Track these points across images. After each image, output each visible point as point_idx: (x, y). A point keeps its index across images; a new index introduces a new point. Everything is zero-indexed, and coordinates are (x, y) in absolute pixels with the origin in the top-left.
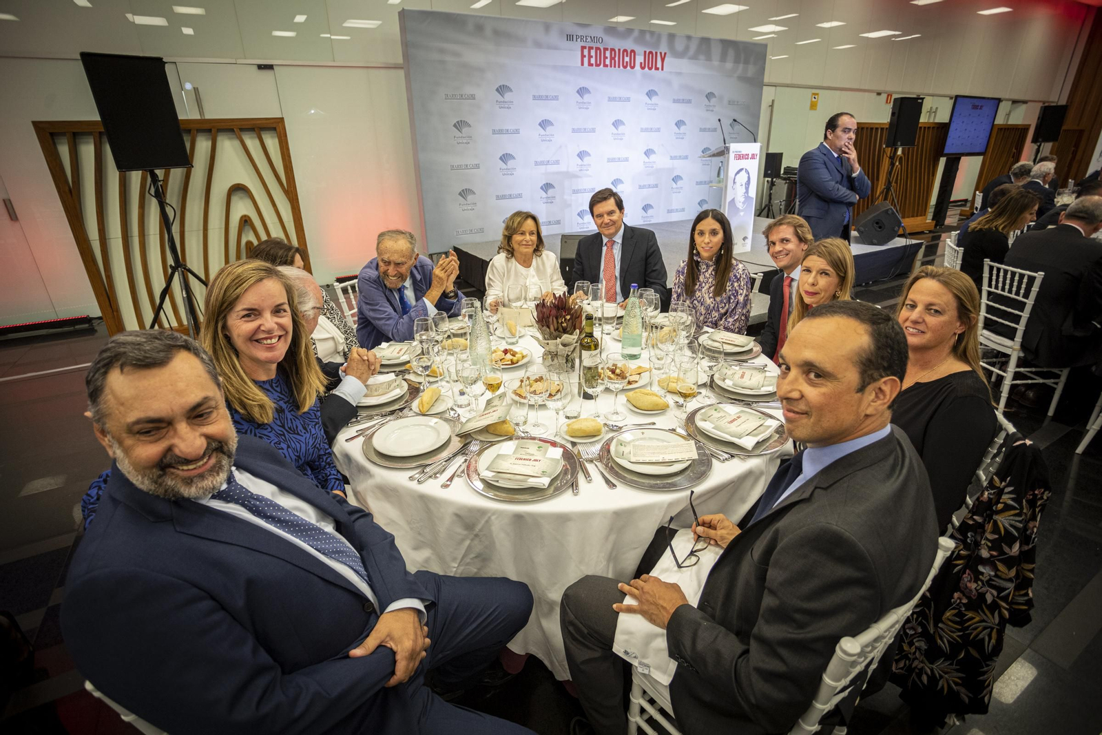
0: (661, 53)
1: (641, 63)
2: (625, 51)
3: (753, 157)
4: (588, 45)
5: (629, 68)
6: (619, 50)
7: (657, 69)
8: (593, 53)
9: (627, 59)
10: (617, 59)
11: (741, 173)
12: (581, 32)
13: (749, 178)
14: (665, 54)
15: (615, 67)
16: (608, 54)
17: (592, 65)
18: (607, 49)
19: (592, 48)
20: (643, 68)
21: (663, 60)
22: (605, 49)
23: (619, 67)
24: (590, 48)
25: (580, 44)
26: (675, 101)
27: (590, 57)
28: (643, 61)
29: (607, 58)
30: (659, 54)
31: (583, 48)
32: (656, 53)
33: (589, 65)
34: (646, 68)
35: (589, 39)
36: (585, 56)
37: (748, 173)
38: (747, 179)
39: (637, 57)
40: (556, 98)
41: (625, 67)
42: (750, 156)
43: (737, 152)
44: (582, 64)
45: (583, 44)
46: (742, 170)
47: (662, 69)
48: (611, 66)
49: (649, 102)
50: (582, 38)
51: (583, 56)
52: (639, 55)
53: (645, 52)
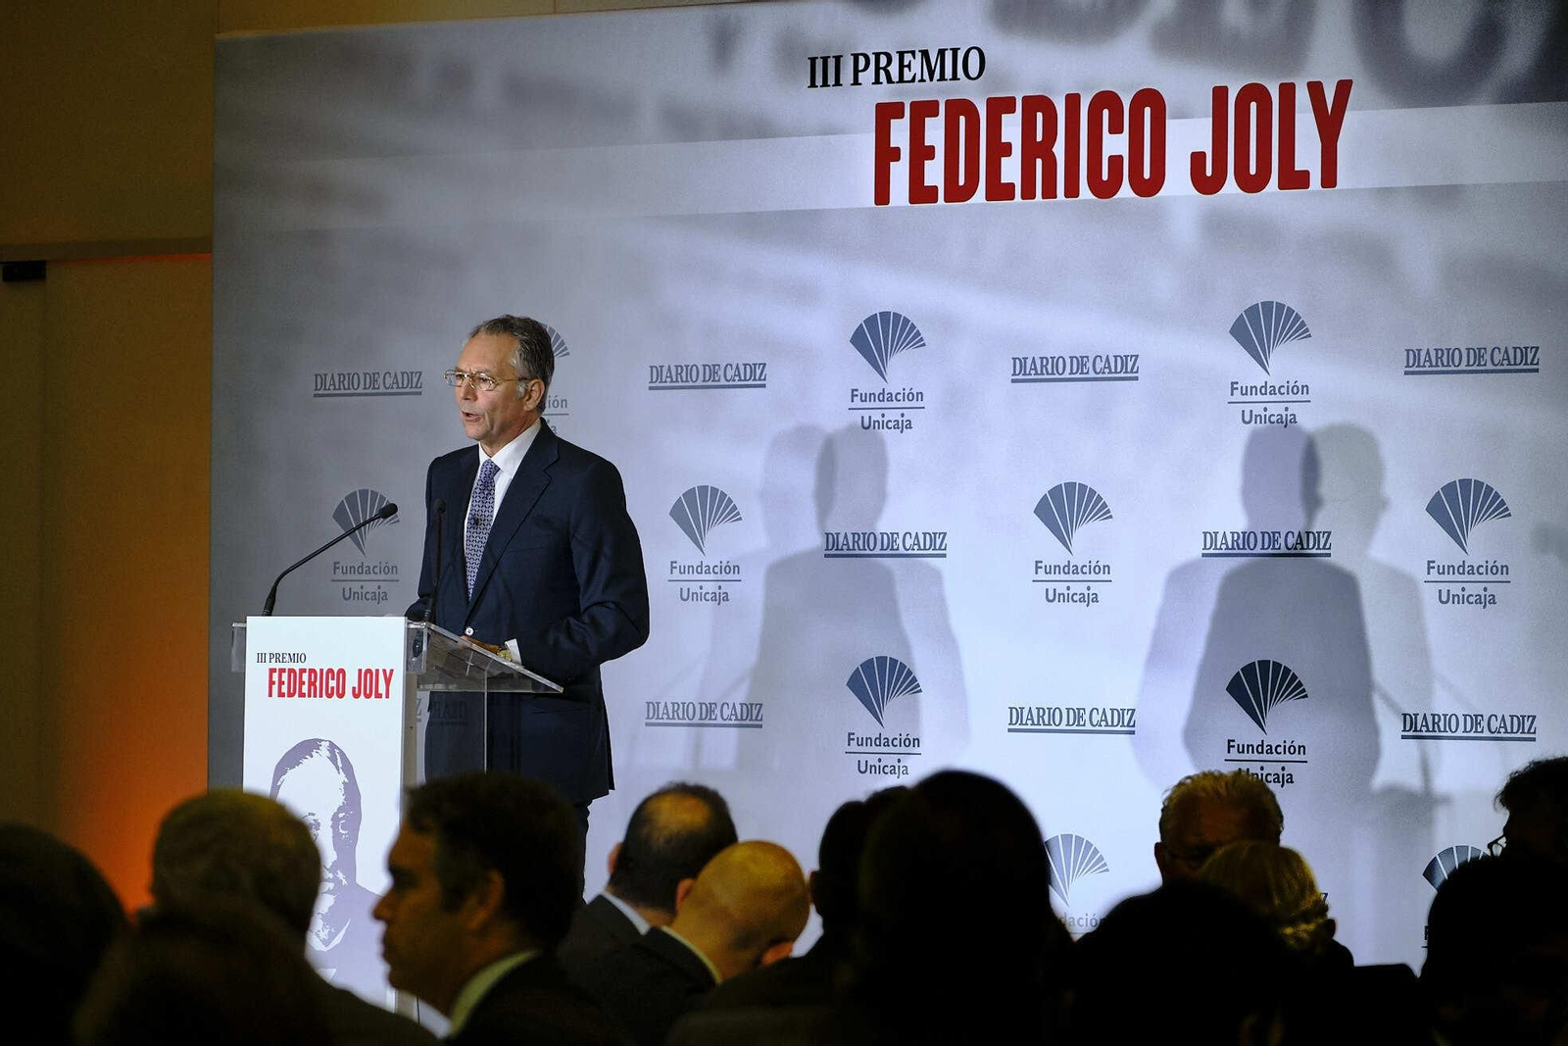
0: (1316, 89)
1: (1197, 159)
2: (1106, 100)
3: (369, 684)
4: (907, 95)
5: (1126, 190)
6: (1073, 101)
7: (1294, 180)
8: (935, 132)
9: (1116, 145)
10: (1059, 149)
11: (307, 762)
12: (877, 35)
13: (352, 791)
14: (1344, 88)
15: (1049, 192)
16: (1011, 129)
17: (929, 195)
18: (1007, 105)
19: (930, 108)
20: (1206, 182)
21: (1329, 126)
22: (1000, 106)
23: (1072, 191)
24: (923, 111)
25: (873, 93)
26: (1418, 364)
27: (921, 153)
28: (1206, 146)
29: (1007, 150)
30: (1303, 98)
31: (886, 113)
32: (1288, 92)
33: (912, 200)
34: (1231, 185)
35: (917, 65)
36: (895, 154)
37: (348, 768)
38: (339, 799)
39: (1171, 125)
40: (752, 376)
41: (1104, 189)
42: (352, 681)
43: (277, 657)
44: (882, 195)
45: (886, 94)
46: (307, 748)
47: (1329, 179)
48: (1028, 193)
49: (1252, 374)
50: (880, 65)
51: (885, 154)
52: (1181, 115)
53: (1220, 94)
